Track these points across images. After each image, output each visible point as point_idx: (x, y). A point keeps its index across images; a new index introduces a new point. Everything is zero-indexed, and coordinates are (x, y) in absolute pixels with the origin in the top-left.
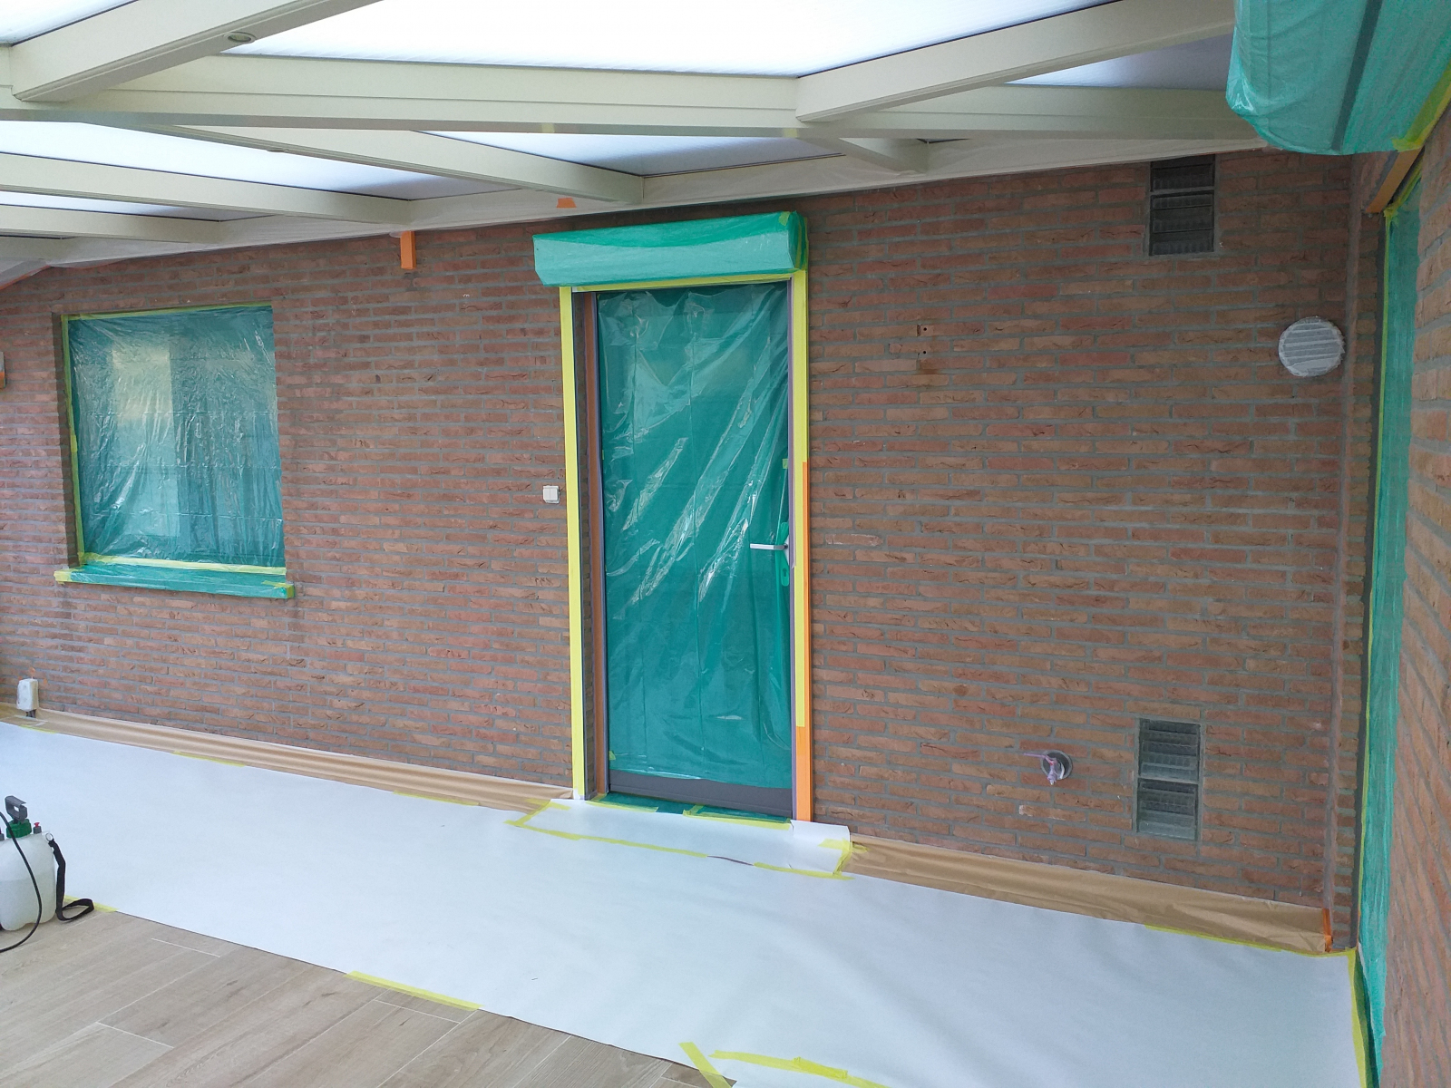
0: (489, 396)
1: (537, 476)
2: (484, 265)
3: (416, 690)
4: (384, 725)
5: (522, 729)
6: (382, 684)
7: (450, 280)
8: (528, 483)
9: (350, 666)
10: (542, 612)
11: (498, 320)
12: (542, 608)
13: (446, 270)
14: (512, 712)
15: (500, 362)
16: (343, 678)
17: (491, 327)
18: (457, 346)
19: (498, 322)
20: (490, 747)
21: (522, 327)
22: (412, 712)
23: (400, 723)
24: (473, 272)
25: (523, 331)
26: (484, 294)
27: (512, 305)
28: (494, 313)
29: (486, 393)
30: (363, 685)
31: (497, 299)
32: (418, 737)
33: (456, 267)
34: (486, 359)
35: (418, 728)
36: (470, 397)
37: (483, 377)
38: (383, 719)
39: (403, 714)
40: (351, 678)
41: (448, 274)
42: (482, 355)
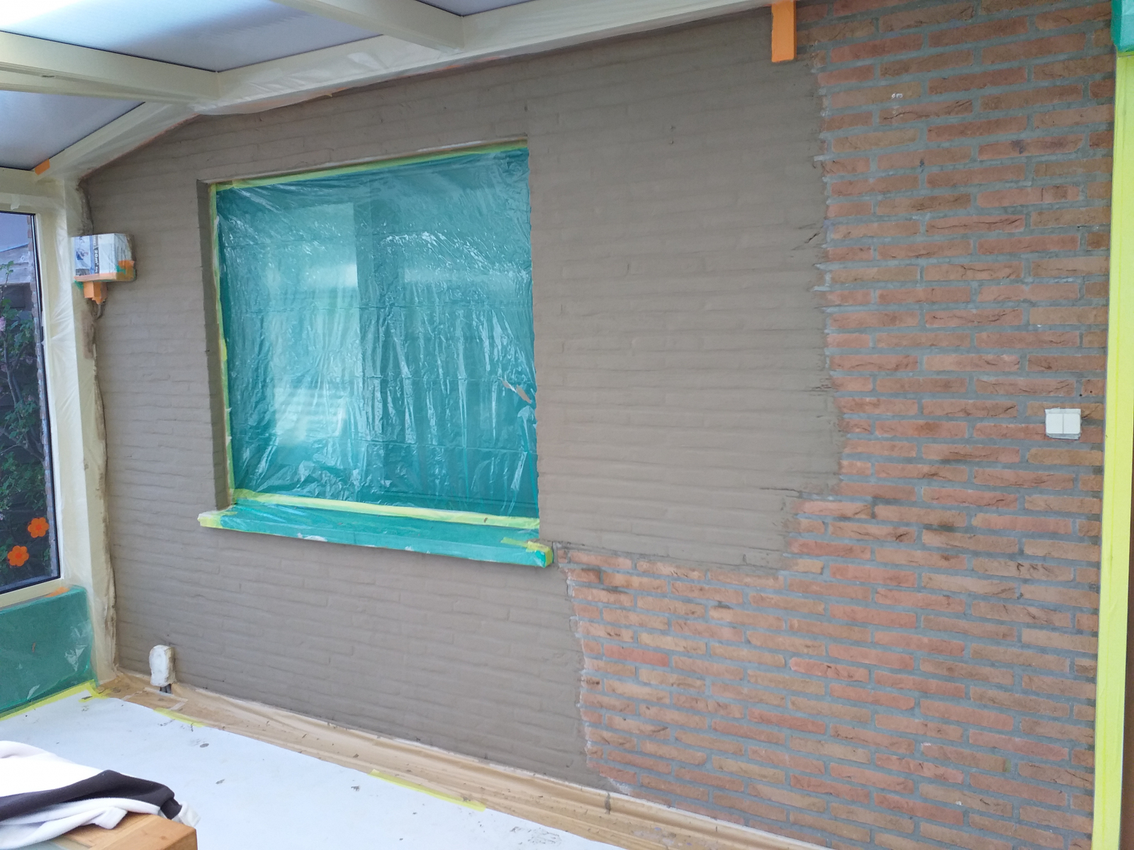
0: (933, 261)
1: (1031, 392)
2: (937, 40)
3: (764, 720)
4: (701, 764)
5: (976, 805)
6: (701, 705)
7: (865, 73)
8: (1008, 403)
9: (644, 672)
10: (1030, 620)
11: (963, 130)
12: (1029, 614)
13: (857, 57)
14: (956, 775)
15: (961, 200)
16: (631, 688)
17: (946, 145)
18: (871, 181)
19: (962, 133)
20: (907, 824)
21: (1014, 137)
22: (755, 752)
23: (732, 764)
24: (914, 54)
25: (1019, 146)
26: (934, 89)
27: (995, 103)
28: (953, 119)
29: (929, 255)
30: (667, 701)
31: (962, 96)
32: (766, 790)
33: (876, 50)
34: (933, 199)
35: (765, 777)
36: (893, 263)
37: (922, 229)
38: (700, 755)
39: (738, 753)
40: (646, 690)
41: (860, 64)
42: (924, 191)
